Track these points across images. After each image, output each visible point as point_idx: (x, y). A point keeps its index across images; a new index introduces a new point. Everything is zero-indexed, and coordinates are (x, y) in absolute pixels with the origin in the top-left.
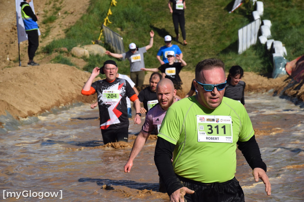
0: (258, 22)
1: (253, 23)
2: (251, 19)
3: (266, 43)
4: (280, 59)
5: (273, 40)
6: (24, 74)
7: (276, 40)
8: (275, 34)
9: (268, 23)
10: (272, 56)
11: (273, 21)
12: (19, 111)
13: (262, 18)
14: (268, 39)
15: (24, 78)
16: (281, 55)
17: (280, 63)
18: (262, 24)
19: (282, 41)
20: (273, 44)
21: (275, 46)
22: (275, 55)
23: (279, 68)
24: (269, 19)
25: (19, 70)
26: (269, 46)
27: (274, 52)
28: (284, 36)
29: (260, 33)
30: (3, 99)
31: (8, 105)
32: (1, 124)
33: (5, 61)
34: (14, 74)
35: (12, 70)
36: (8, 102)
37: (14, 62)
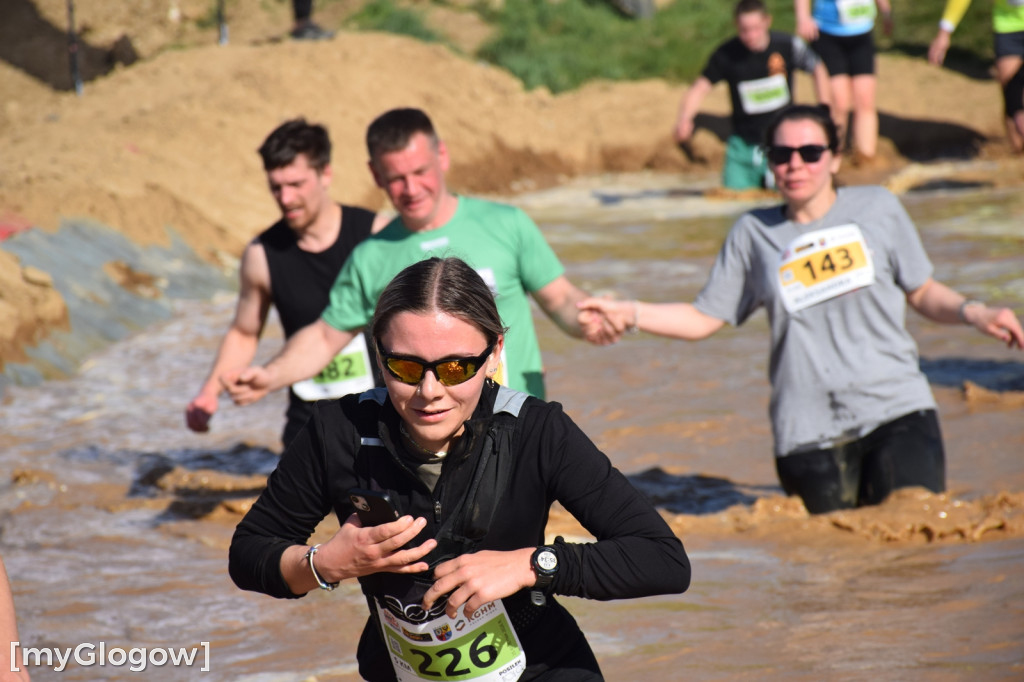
6: (239, 76)
12: (221, 231)
25: (221, 57)
30: (155, 180)
31: (177, 203)
32: (148, 280)
33: (162, 24)
34: (200, 75)
35: (191, 61)
36: (177, 192)
37: (201, 25)
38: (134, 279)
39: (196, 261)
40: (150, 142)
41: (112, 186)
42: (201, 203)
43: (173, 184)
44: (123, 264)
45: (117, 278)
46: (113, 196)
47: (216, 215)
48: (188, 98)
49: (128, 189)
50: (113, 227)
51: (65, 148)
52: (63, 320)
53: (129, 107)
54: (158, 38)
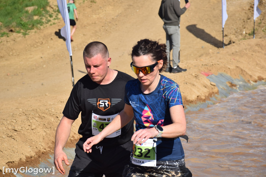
6: (257, 45)
15: (256, 48)
25: (253, 41)
30: (238, 66)
31: (242, 70)
32: (235, 86)
33: (241, 34)
34: (249, 45)
35: (246, 42)
36: (242, 68)
37: (249, 34)
38: (232, 85)
39: (246, 82)
40: (237, 58)
41: (229, 67)
42: (247, 70)
43: (241, 66)
44: (230, 82)
45: (229, 85)
46: (229, 68)
47: (250, 73)
48: (246, 49)
49: (232, 67)
50: (229, 75)
51: (220, 59)
52: (218, 93)
53: (233, 51)
54: (240, 37)
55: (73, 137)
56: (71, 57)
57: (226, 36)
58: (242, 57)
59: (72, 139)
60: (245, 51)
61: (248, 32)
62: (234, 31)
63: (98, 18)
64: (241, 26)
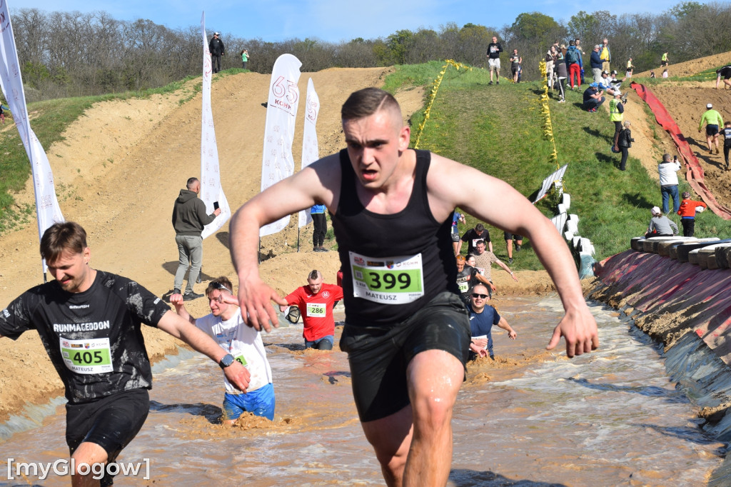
0: (564, 217)
1: (559, 217)
2: (556, 212)
3: (572, 240)
4: (587, 257)
5: (580, 237)
6: (303, 261)
7: (583, 237)
8: (583, 230)
9: (575, 219)
10: (579, 254)
11: (580, 216)
13: (568, 213)
14: (575, 235)
15: (302, 265)
16: (590, 254)
17: (587, 263)
18: (569, 218)
19: (589, 239)
20: (579, 241)
21: (582, 244)
22: (581, 254)
23: (586, 268)
24: (577, 214)
25: (298, 256)
26: (575, 244)
27: (581, 251)
28: (593, 233)
29: (566, 229)
33: (283, 246)
34: (292, 260)
35: (290, 256)
36: (284, 291)
37: (293, 247)
40: (278, 277)
48: (288, 266)
53: (273, 268)
54: (281, 250)
55: (46, 388)
56: (45, 274)
57: (263, 247)
58: (284, 276)
59: (44, 391)
60: (287, 268)
61: (291, 243)
62: (273, 243)
63: (85, 221)
64: (282, 236)
